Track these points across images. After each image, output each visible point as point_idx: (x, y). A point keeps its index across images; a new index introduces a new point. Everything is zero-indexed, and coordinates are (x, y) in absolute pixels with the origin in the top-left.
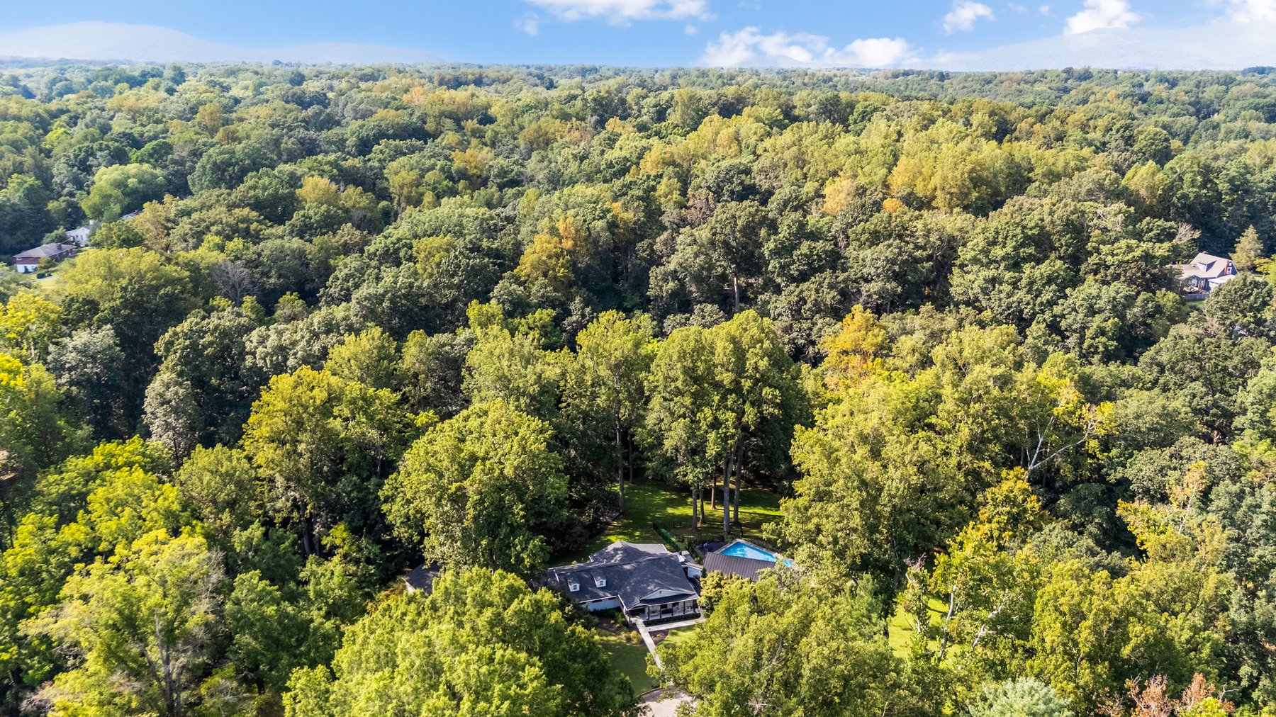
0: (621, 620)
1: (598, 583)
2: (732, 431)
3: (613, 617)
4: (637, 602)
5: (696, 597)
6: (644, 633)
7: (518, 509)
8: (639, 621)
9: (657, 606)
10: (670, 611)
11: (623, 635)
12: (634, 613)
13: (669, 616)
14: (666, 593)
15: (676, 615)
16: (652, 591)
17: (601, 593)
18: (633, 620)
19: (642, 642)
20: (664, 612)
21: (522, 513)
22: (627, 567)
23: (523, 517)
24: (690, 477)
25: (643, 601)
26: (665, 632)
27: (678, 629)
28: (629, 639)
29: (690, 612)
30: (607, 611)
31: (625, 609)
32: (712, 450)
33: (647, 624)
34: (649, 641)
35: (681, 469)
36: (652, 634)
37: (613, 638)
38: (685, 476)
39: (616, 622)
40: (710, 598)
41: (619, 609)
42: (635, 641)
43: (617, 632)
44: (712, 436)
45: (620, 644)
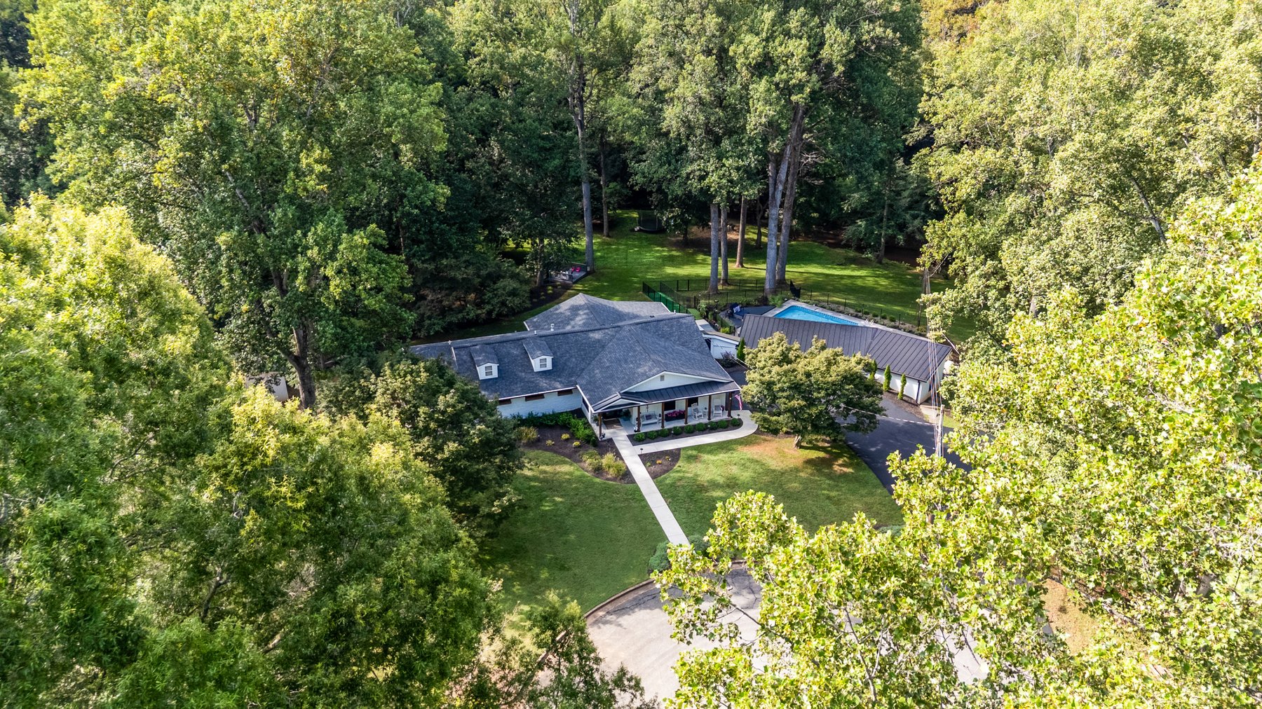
0: (582, 432)
1: (536, 364)
2: (801, 75)
3: (566, 427)
4: (615, 399)
5: (735, 387)
6: (631, 456)
7: (313, 160)
8: (619, 436)
9: (656, 408)
10: (682, 415)
11: (588, 461)
12: (613, 417)
13: (680, 424)
14: (673, 379)
15: (692, 422)
16: (646, 376)
17: (543, 383)
18: (608, 433)
19: (626, 475)
20: (669, 418)
21: (318, 168)
22: (596, 336)
23: (322, 177)
24: (713, 178)
25: (627, 395)
26: (675, 455)
27: (700, 448)
28: (598, 470)
29: (722, 416)
30: (555, 416)
31: (590, 412)
32: (760, 113)
33: (636, 440)
34: (640, 472)
35: (695, 166)
36: (646, 459)
37: (565, 468)
38: (702, 178)
39: (573, 437)
40: (770, 385)
41: (579, 413)
42: (612, 473)
43: (574, 456)
44: (760, 87)
45: (580, 479)
